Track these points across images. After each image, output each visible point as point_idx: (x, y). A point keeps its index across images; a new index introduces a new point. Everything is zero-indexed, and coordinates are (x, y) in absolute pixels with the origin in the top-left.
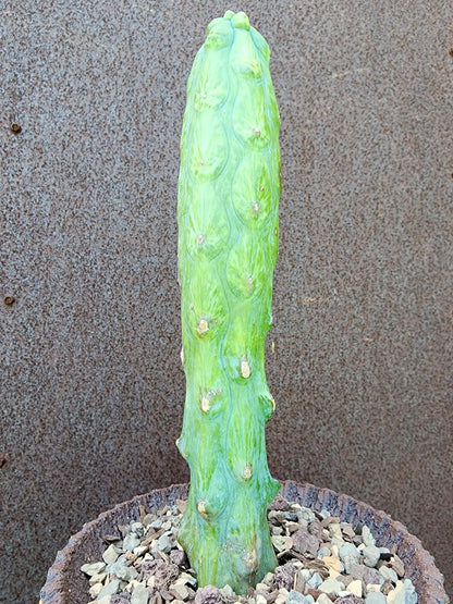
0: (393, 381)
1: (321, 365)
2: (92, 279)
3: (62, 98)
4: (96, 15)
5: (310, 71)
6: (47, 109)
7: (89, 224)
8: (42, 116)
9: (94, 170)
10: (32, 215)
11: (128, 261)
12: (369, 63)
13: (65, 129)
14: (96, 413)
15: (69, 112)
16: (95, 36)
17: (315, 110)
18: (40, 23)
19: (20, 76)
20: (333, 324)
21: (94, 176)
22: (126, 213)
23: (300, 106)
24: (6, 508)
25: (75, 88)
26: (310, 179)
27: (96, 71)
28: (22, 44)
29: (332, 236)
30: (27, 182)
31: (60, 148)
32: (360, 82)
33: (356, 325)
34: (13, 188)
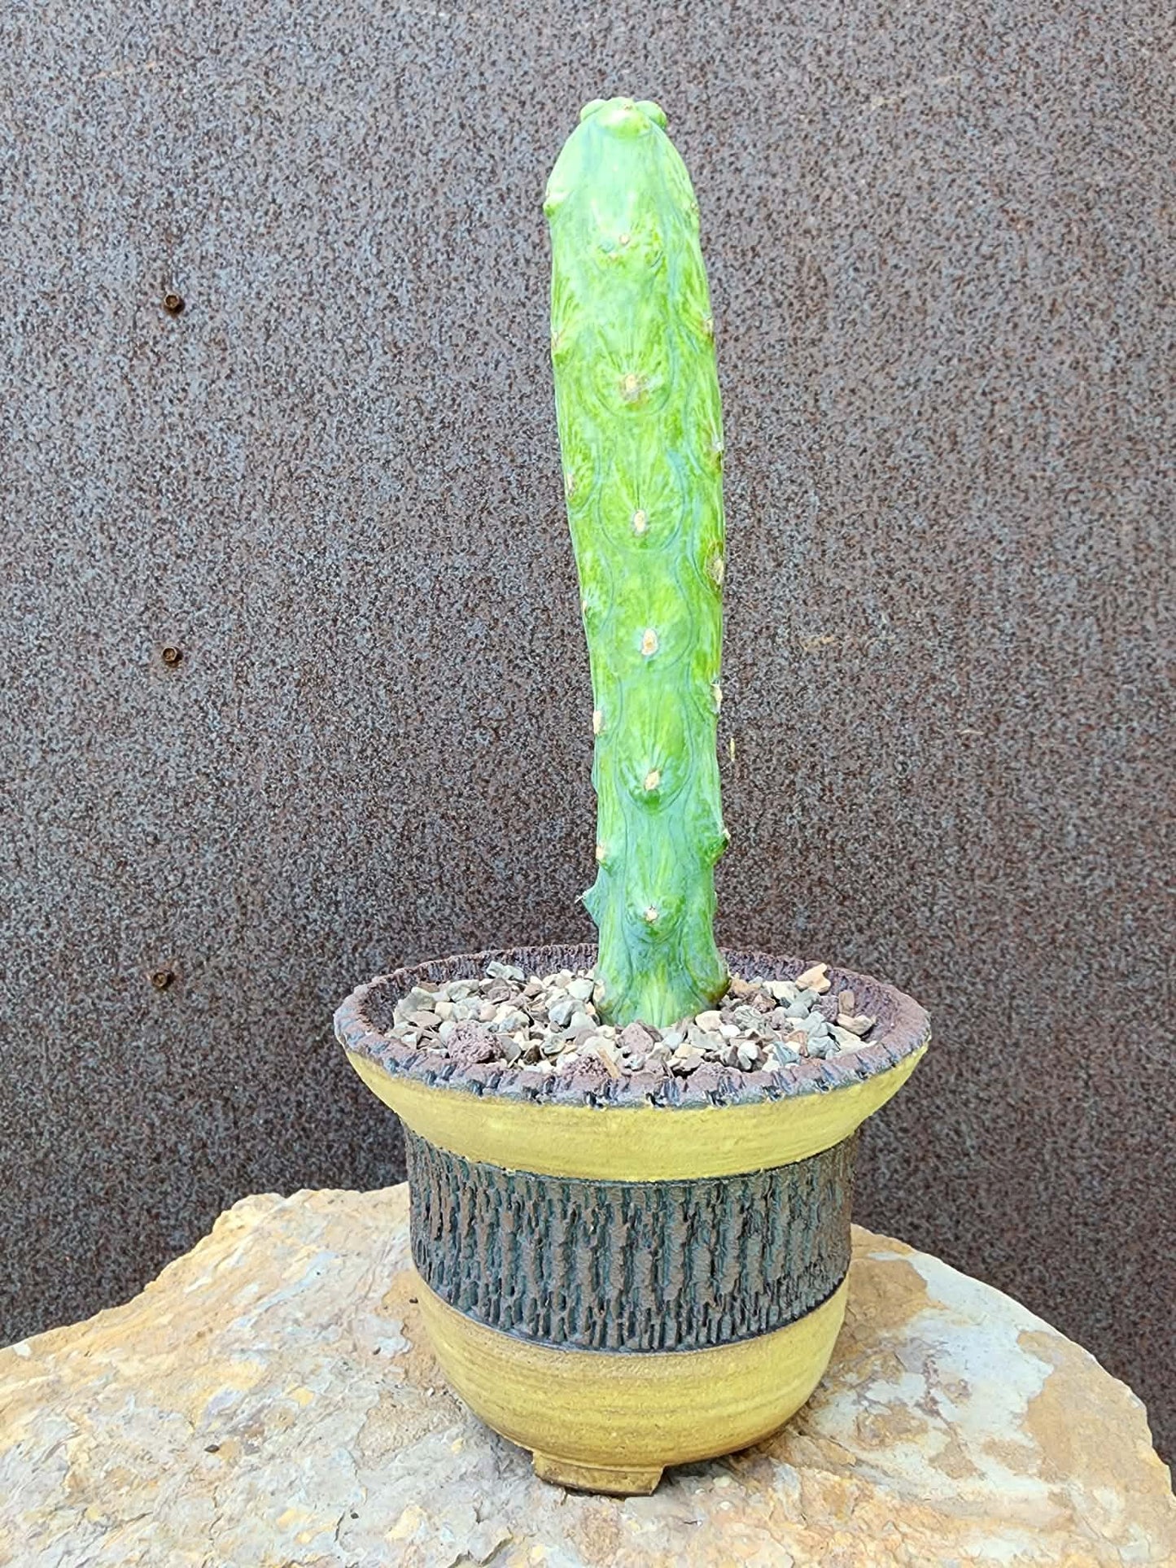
0: (1037, 833)
1: (849, 791)
2: (331, 607)
3: (262, 230)
4: (325, 44)
5: (813, 100)
6: (233, 256)
7: (323, 492)
8: (222, 273)
9: (330, 377)
10: (209, 479)
11: (404, 566)
12: (968, 60)
13: (268, 296)
14: (346, 887)
15: (276, 258)
16: (323, 88)
17: (827, 192)
18: (214, 79)
19: (179, 193)
20: (878, 697)
21: (328, 389)
22: (397, 463)
23: (789, 186)
24: (176, 1068)
25: (287, 206)
26: (818, 356)
27: (329, 165)
28: (180, 127)
29: (874, 489)
30: (199, 413)
31: (260, 336)
32: (944, 108)
33: (939, 698)
34: (172, 427)
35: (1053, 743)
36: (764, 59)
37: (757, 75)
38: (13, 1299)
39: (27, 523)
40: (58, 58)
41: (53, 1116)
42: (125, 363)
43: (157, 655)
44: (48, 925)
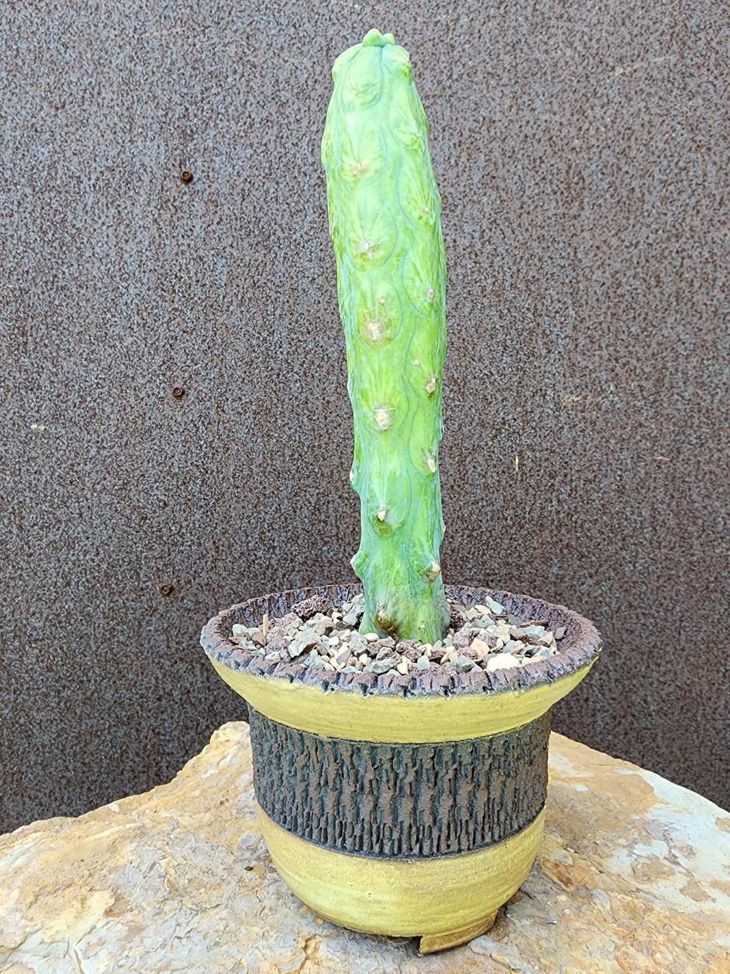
0: (700, 522)
1: (587, 491)
2: (276, 367)
3: (242, 134)
4: (284, 21)
5: (580, 68)
6: (224, 149)
7: (274, 296)
8: (217, 159)
9: (280, 226)
10: (205, 285)
11: (322, 343)
12: (675, 47)
13: (244, 175)
14: (279, 538)
15: (250, 151)
16: (282, 48)
17: (586, 126)
18: (216, 40)
19: (192, 109)
20: (607, 435)
21: (279, 233)
22: (320, 280)
23: (564, 121)
24: (173, 644)
25: (257, 120)
26: (578, 225)
27: (284, 95)
28: (194, 68)
29: (609, 308)
30: (199, 244)
31: (239, 199)
32: (660, 77)
33: (643, 437)
34: (183, 253)
35: (712, 467)
36: (551, 42)
37: (546, 52)
38: (69, 781)
39: (92, 307)
40: (120, 23)
41: (97, 670)
42: (155, 212)
43: (170, 391)
44: (98, 554)
